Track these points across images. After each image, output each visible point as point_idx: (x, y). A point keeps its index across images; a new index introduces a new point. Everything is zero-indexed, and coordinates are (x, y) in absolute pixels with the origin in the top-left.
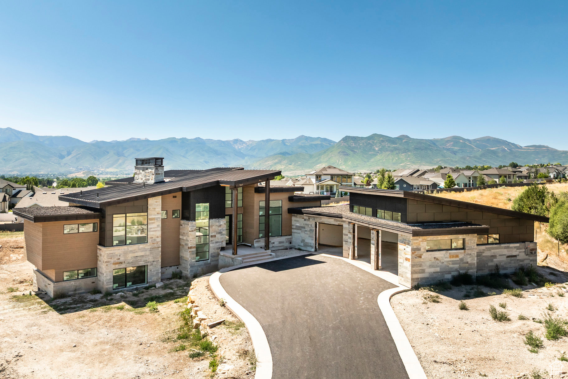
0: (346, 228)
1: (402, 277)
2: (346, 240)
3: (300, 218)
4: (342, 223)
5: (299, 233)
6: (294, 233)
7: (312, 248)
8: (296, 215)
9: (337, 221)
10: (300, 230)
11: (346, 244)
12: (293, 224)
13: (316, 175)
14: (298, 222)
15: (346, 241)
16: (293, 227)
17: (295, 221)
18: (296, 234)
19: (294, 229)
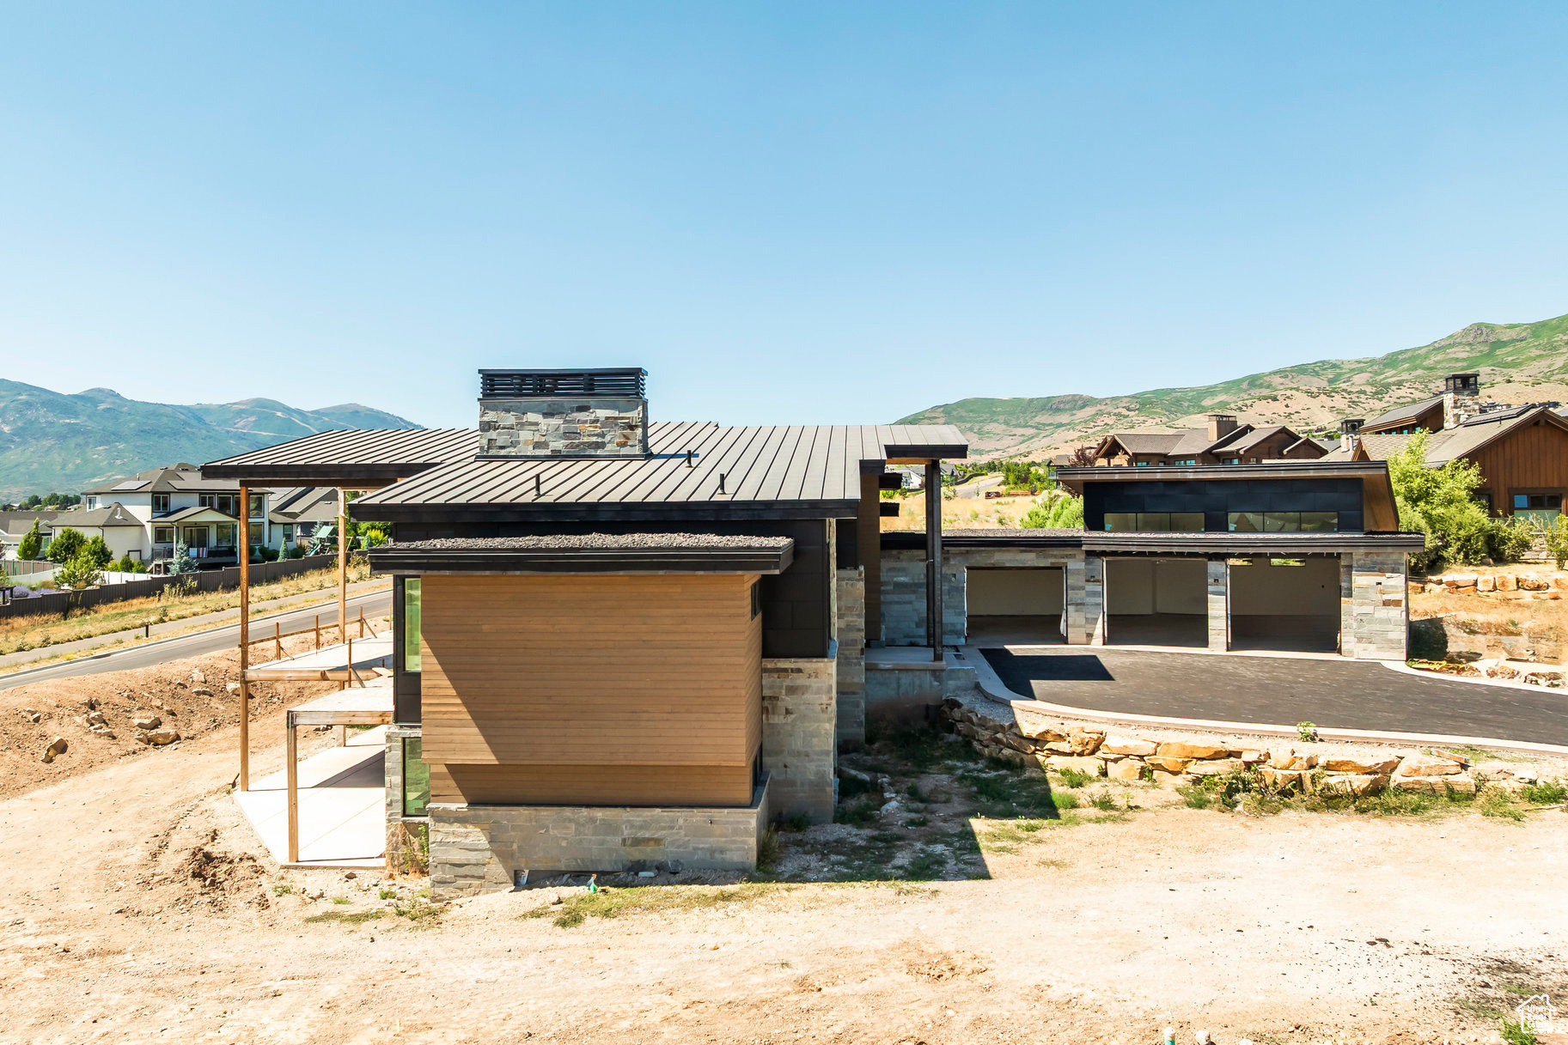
0: (1077, 572)
1: (1370, 643)
2: (1079, 601)
3: (911, 559)
4: (1065, 560)
5: (911, 603)
6: (891, 603)
7: (959, 638)
8: (895, 552)
9: (1046, 557)
10: (914, 592)
11: (1077, 611)
12: (882, 579)
13: (153, 493)
14: (904, 574)
15: (1077, 604)
16: (883, 588)
17: (890, 570)
18: (896, 607)
19: (887, 593)
